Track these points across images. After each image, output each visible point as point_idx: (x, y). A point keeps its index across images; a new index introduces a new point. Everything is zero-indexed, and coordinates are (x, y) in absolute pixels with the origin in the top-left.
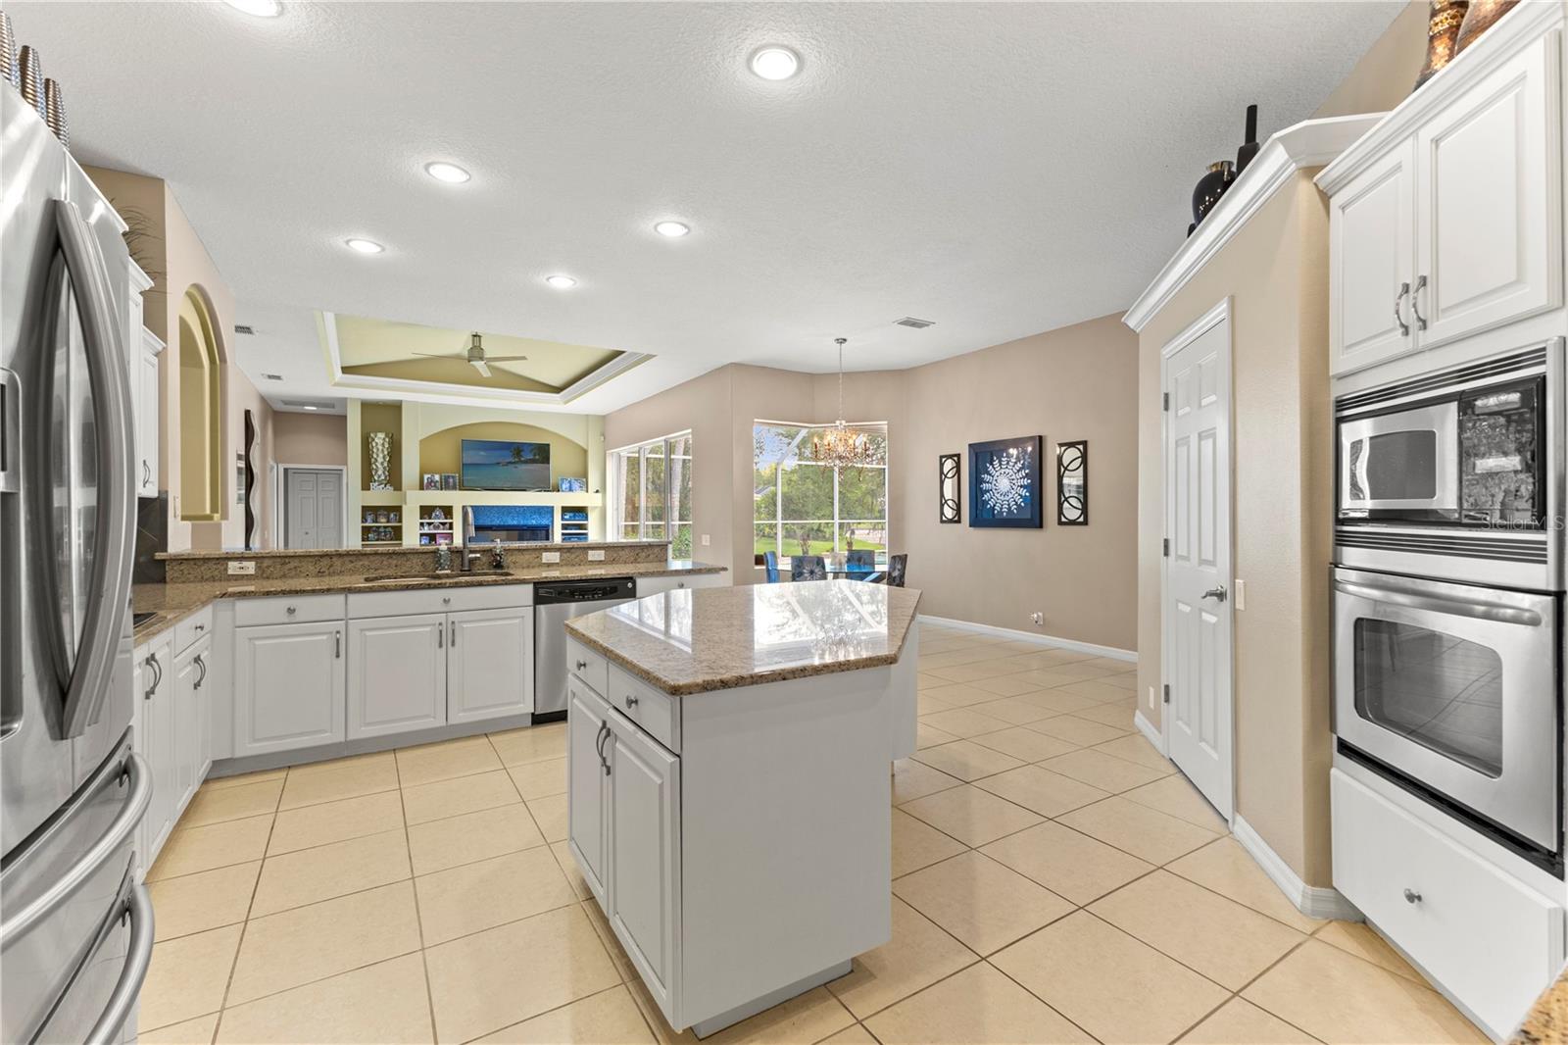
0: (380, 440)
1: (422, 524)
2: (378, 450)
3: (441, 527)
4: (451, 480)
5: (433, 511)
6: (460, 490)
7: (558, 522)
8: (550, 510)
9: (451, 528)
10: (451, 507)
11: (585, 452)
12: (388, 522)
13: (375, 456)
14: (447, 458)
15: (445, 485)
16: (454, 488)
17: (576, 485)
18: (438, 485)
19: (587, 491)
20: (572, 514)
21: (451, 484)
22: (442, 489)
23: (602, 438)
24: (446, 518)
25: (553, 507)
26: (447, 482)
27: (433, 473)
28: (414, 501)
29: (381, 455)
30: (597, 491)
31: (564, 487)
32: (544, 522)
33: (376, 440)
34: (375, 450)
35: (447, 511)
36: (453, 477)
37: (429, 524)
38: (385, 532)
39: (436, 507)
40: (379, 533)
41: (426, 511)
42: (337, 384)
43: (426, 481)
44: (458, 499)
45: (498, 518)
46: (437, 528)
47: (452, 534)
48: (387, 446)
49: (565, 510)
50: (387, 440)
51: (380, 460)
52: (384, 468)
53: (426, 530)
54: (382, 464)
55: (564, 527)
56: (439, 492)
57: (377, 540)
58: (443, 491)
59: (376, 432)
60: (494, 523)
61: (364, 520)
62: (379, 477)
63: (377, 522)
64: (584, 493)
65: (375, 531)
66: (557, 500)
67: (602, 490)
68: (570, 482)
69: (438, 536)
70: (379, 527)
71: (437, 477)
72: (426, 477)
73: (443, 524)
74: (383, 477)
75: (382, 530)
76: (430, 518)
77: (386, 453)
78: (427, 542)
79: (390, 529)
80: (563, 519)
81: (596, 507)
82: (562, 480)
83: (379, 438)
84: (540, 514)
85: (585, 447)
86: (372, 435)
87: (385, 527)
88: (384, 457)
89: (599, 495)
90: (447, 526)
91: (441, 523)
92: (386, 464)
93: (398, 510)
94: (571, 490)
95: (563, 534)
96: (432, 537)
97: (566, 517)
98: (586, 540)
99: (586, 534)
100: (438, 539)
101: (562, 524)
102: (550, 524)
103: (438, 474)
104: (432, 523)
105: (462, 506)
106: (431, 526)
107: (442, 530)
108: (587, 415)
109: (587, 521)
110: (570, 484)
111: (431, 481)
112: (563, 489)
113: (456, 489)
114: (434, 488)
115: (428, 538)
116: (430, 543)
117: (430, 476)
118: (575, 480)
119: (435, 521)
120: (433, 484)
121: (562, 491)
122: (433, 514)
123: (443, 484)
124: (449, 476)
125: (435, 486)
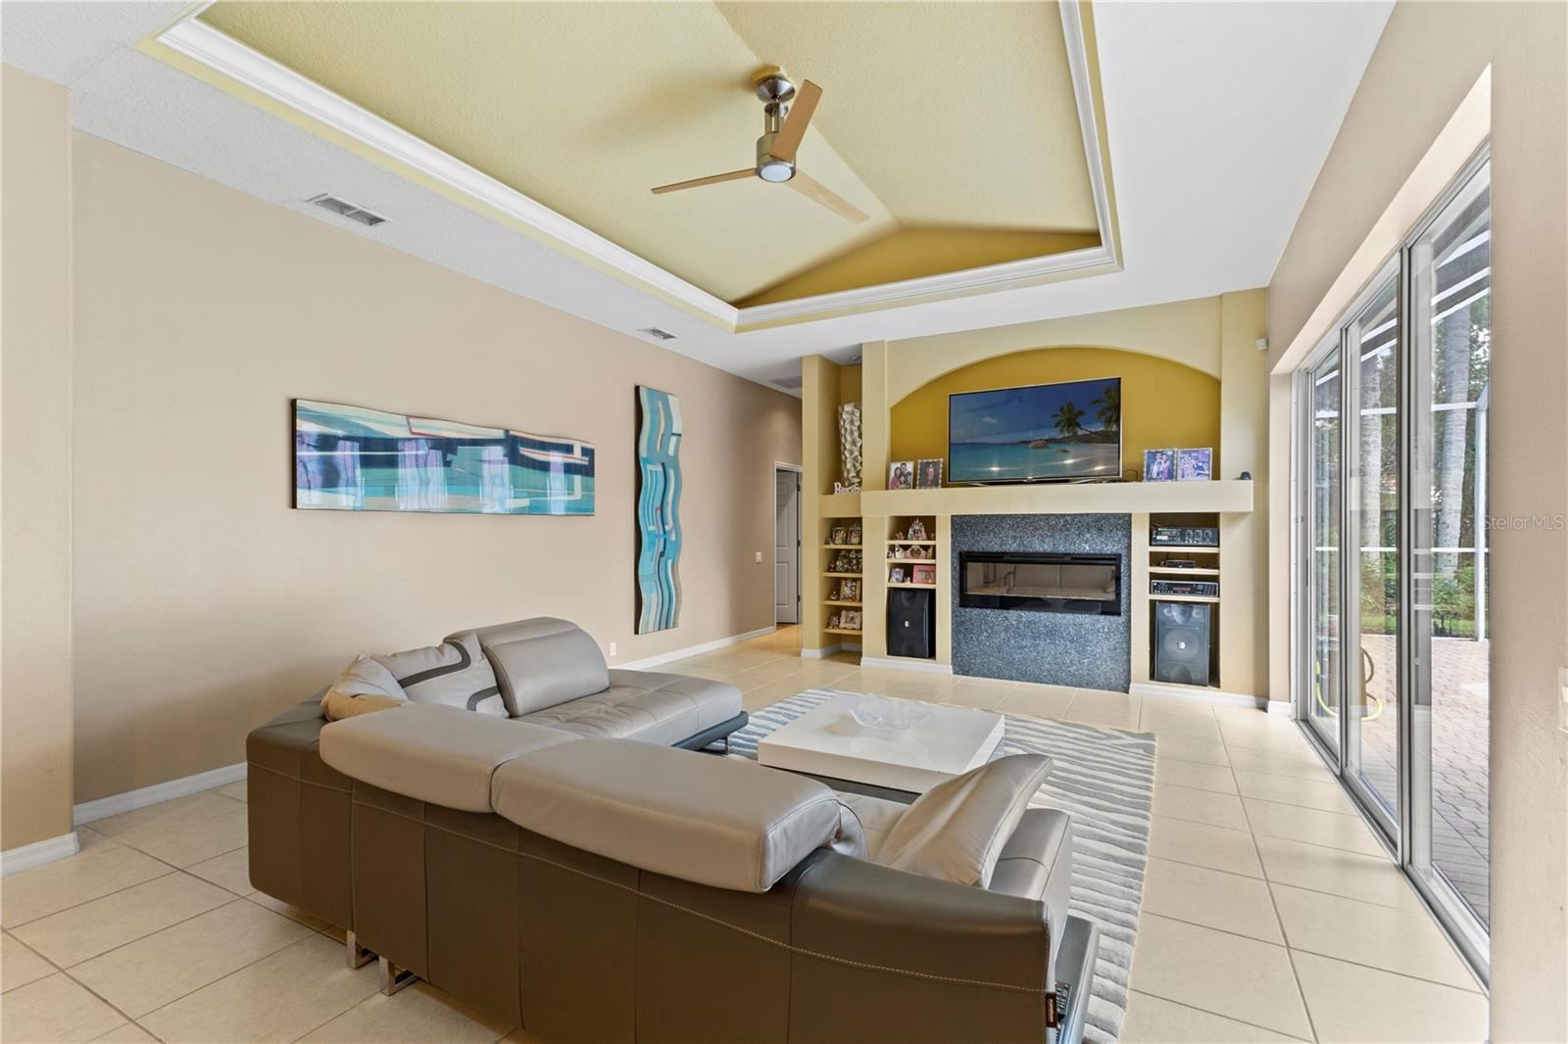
1: (892, 548)
2: (846, 429)
3: (923, 552)
4: (931, 470)
5: (909, 525)
7: (1141, 548)
8: (1124, 522)
9: (934, 557)
10: (934, 517)
11: (1216, 384)
12: (850, 543)
13: (843, 440)
14: (932, 431)
15: (920, 480)
16: (935, 484)
17: (1186, 464)
18: (910, 479)
19: (1216, 476)
20: (1175, 532)
21: (930, 477)
22: (914, 488)
23: (1261, 344)
24: (929, 538)
25: (1130, 515)
26: (924, 473)
28: (878, 508)
29: (849, 439)
30: (1245, 476)
31: (1155, 469)
32: (1110, 548)
33: (844, 416)
34: (843, 432)
35: (929, 523)
36: (935, 464)
37: (905, 548)
38: (857, 558)
39: (914, 518)
40: (850, 563)
42: (739, 329)
43: (892, 474)
44: (944, 503)
45: (1015, 538)
46: (915, 553)
47: (935, 565)
48: (857, 423)
49: (1158, 521)
50: (858, 414)
52: (855, 458)
53: (900, 557)
54: (851, 452)
55: (1156, 559)
56: (911, 491)
57: (847, 571)
59: (843, 404)
60: (1006, 549)
62: (848, 472)
63: (846, 544)
64: (1207, 482)
65: (845, 557)
66: (1139, 501)
67: (1258, 473)
68: (1170, 458)
69: (915, 569)
70: (849, 551)
71: (910, 467)
72: (894, 466)
73: (926, 548)
74: (853, 473)
75: (853, 555)
76: (906, 539)
77: (856, 434)
78: (900, 577)
80: (1152, 541)
81: (1242, 515)
82: (1153, 456)
83: (847, 412)
84: (1100, 530)
85: (1211, 371)
87: (857, 551)
88: (854, 442)
89: (1249, 484)
90: (930, 551)
91: (921, 546)
92: (856, 453)
93: (857, 524)
94: (1171, 475)
95: (1153, 576)
96: (908, 571)
97: (1158, 538)
98: (1216, 592)
99: (1216, 579)
100: (917, 574)
101: (1151, 553)
102: (1123, 552)
103: (911, 460)
104: (910, 546)
105: (952, 516)
106: (908, 551)
107: (923, 558)
108: (1221, 296)
109: (1218, 546)
110: (1172, 463)
111: (901, 474)
112: (1154, 475)
113: (937, 485)
114: (903, 486)
115: (902, 571)
116: (903, 581)
117: (899, 465)
118: (1185, 452)
119: (915, 543)
120: (902, 479)
121: (1150, 479)
122: (911, 532)
123: (918, 477)
124: (929, 463)
125: (905, 483)
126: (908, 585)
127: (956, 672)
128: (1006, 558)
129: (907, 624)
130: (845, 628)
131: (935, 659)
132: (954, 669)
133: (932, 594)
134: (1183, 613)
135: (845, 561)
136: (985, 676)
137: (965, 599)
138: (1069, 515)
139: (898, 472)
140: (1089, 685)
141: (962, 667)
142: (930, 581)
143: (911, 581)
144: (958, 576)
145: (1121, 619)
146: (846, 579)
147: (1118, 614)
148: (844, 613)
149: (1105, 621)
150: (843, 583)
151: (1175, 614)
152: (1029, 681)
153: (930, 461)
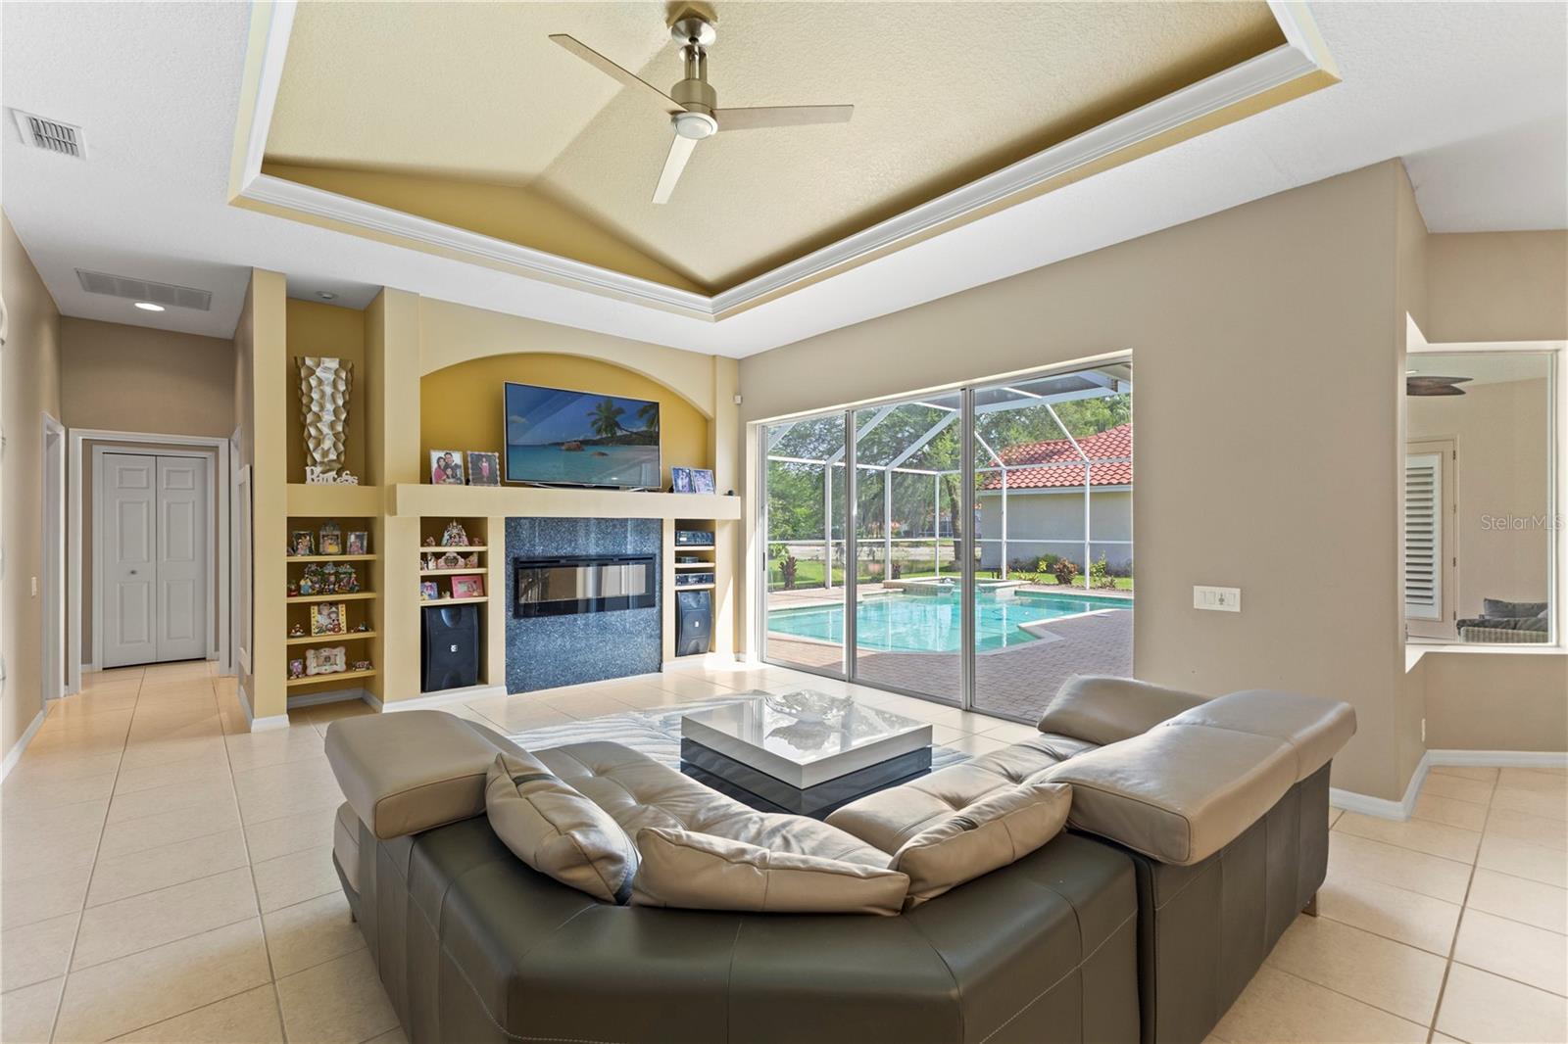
0: (326, 373)
1: (424, 556)
2: (323, 394)
3: (461, 561)
4: (485, 465)
5: (445, 529)
6: (504, 484)
7: (669, 548)
8: (658, 526)
9: (481, 565)
10: (484, 520)
11: (707, 424)
12: (344, 552)
13: (315, 408)
15: (474, 474)
16: (492, 481)
17: (699, 482)
18: (460, 473)
20: (691, 534)
21: (486, 472)
22: (467, 483)
23: (738, 399)
24: (471, 544)
25: (662, 521)
26: (478, 469)
27: (449, 449)
28: (407, 506)
29: (330, 407)
30: (730, 493)
32: (648, 549)
33: (319, 372)
34: (315, 395)
35: (474, 528)
36: (489, 459)
37: (438, 556)
38: (337, 574)
39: (450, 520)
40: (324, 580)
41: (433, 528)
42: (242, 202)
43: (434, 466)
44: (496, 504)
47: (484, 574)
48: (342, 387)
49: (682, 525)
50: (343, 375)
51: (328, 417)
52: (336, 435)
53: (432, 570)
54: (332, 425)
55: (680, 557)
57: (321, 592)
58: (471, 487)
59: (319, 355)
60: (562, 552)
61: (292, 549)
62: (325, 454)
63: (318, 553)
65: (315, 573)
66: (668, 508)
67: (738, 489)
68: (689, 475)
69: (454, 581)
70: (322, 564)
71: (457, 458)
72: (435, 455)
73: (465, 555)
74: (333, 456)
75: (329, 569)
76: (439, 544)
77: (340, 402)
78: (434, 592)
79: (348, 568)
80: (677, 543)
81: (727, 521)
83: (327, 369)
84: (641, 532)
85: (710, 413)
86: (309, 362)
87: (337, 564)
88: (336, 412)
89: (736, 499)
90: (474, 559)
91: (458, 553)
92: (340, 428)
93: (366, 527)
94: (692, 489)
95: (678, 571)
96: (444, 584)
97: (681, 539)
98: (712, 580)
99: (711, 570)
100: (459, 588)
101: (676, 552)
102: (657, 552)
103: (458, 450)
104: (444, 554)
105: (506, 518)
106: (441, 561)
107: (461, 568)
108: (714, 356)
109: (713, 545)
110: (690, 480)
111: (446, 466)
112: (681, 488)
113: (496, 483)
114: (452, 480)
115: (434, 585)
116: (440, 596)
117: (442, 454)
118: (696, 472)
119: (451, 550)
120: (449, 472)
121: (678, 491)
122: (446, 536)
123: (470, 471)
124: (483, 456)
125: (453, 477)
126: (447, 600)
127: (510, 692)
128: (563, 561)
129: (453, 648)
130: (318, 674)
131: (487, 683)
132: (508, 690)
133: (481, 610)
134: (695, 599)
135: (315, 579)
136: (542, 688)
137: (519, 610)
138: (617, 519)
139: (442, 463)
140: (633, 672)
141: (516, 685)
142: (475, 594)
143: (452, 596)
144: (512, 584)
145: (655, 610)
146: (318, 604)
147: (654, 606)
148: (310, 654)
149: (645, 612)
150: (314, 610)
151: (689, 601)
152: (583, 682)
153: (483, 453)
